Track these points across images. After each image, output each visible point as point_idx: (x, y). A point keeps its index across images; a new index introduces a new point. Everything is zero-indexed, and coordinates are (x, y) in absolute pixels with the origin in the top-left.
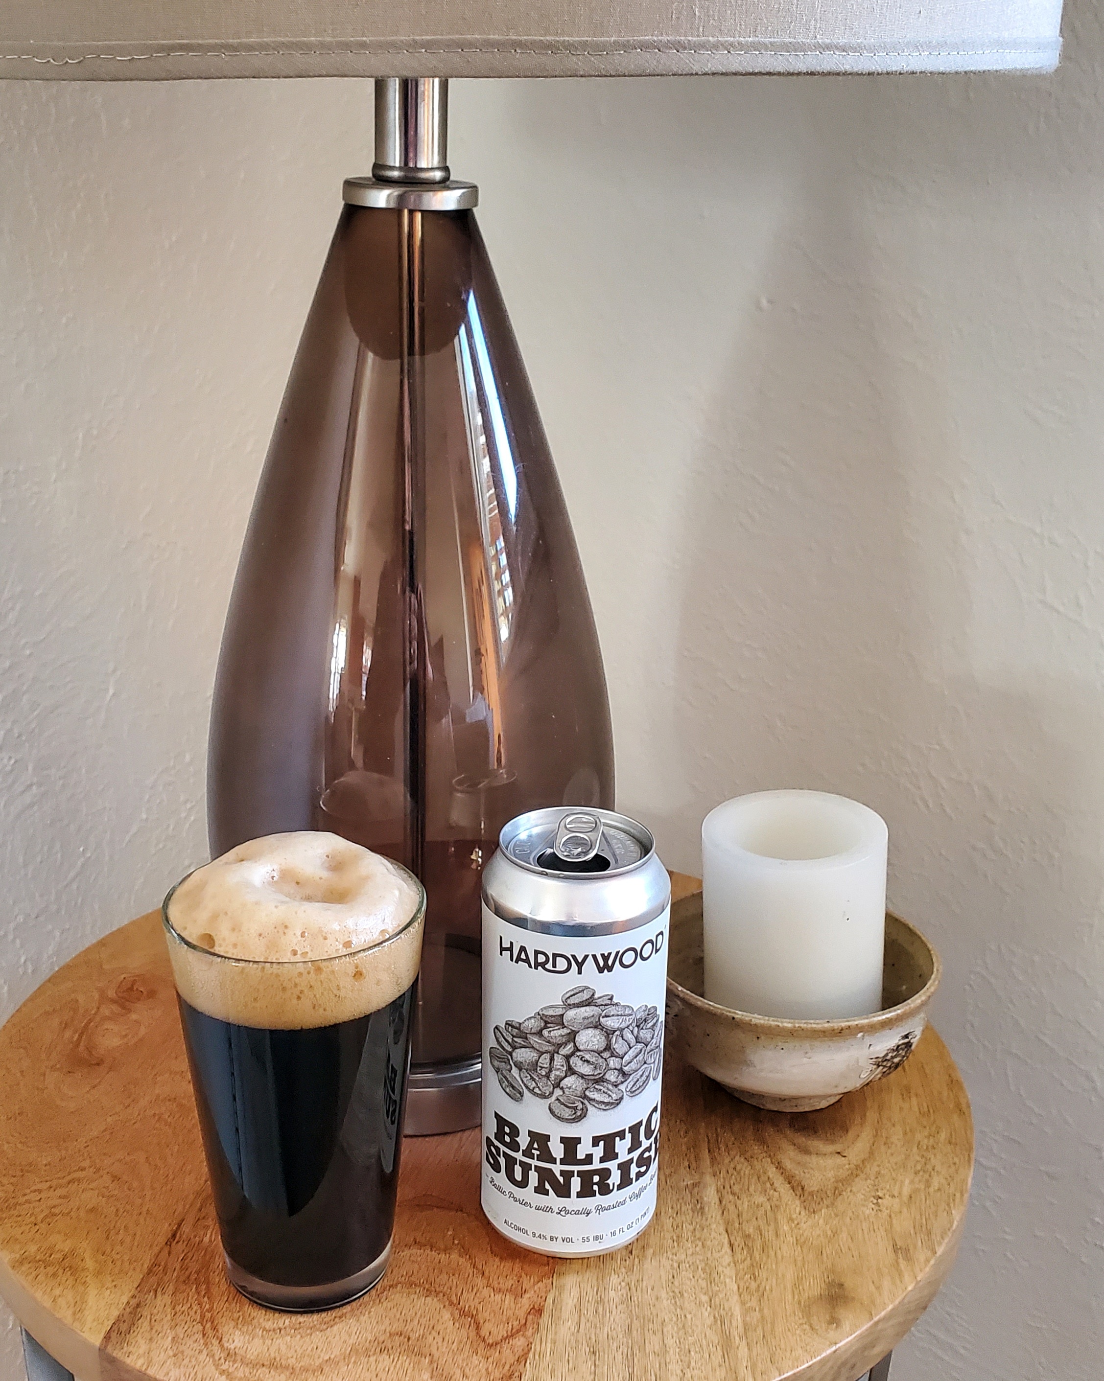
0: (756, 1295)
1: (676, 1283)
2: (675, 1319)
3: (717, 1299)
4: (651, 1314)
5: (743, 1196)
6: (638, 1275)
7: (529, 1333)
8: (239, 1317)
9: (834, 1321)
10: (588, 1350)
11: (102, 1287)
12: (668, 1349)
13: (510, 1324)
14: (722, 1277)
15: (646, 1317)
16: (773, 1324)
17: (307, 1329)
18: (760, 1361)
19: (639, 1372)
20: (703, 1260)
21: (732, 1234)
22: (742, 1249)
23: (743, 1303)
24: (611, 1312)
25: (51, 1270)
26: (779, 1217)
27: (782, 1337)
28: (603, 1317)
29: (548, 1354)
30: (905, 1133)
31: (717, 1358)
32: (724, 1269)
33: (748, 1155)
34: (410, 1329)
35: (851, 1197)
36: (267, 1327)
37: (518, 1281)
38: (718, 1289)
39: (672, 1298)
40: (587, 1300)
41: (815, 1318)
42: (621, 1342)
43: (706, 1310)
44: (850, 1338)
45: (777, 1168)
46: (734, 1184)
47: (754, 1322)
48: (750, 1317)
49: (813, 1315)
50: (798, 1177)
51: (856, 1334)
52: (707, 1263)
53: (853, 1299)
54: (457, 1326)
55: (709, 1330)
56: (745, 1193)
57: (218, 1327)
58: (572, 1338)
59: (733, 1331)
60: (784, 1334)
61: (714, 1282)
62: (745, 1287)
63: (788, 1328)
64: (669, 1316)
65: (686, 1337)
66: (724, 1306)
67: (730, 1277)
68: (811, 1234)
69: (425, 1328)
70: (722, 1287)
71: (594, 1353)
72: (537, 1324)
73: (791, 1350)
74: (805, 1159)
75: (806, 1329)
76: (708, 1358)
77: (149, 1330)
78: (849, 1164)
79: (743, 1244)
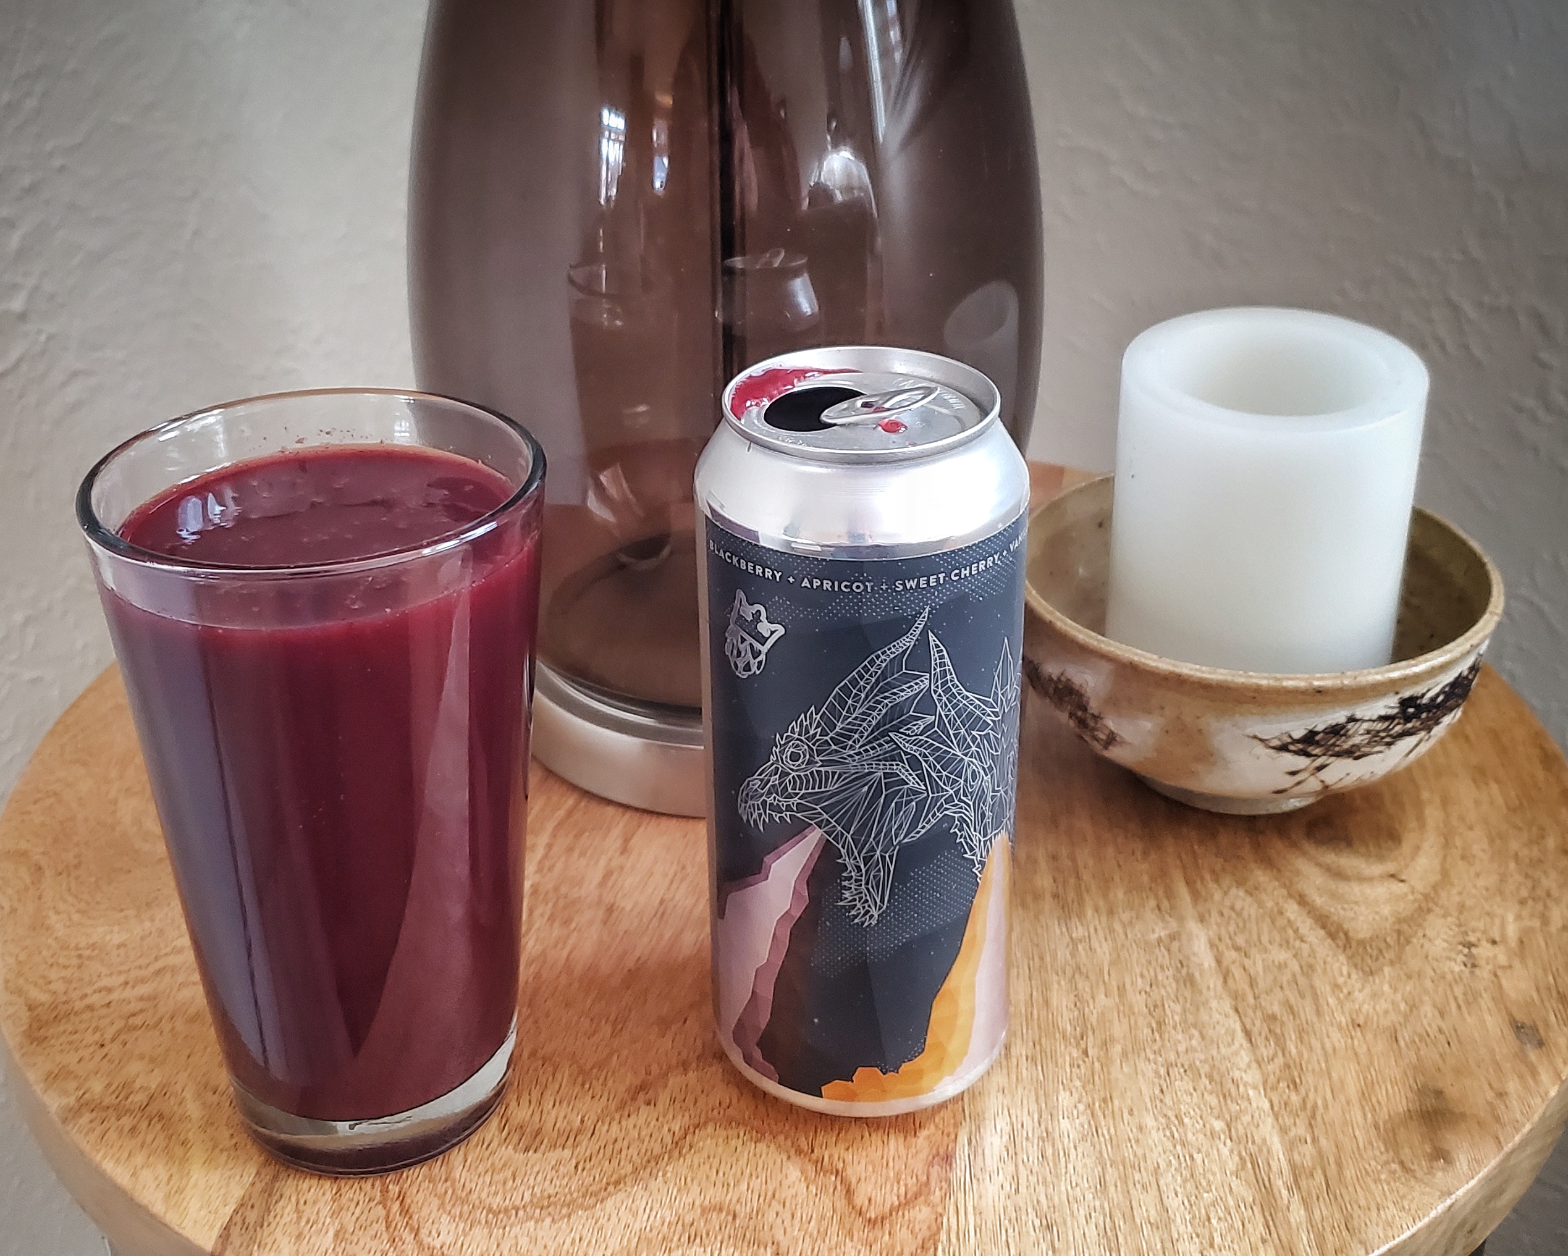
0: (1302, 1115)
1: (1168, 1101)
2: (1174, 1162)
3: (1240, 1127)
4: (1135, 1155)
5: (1254, 952)
6: (1102, 1093)
7: (935, 1197)
8: (446, 1192)
9: (1441, 1155)
10: (1037, 1222)
11: (214, 1149)
12: (1172, 1217)
13: (902, 1183)
14: (1241, 1088)
15: (1128, 1161)
16: (1339, 1165)
17: (562, 1206)
18: (1328, 1229)
20: (1205, 1061)
21: (1245, 1016)
22: (1267, 1038)
23: (1283, 1130)
24: (1067, 1154)
25: (127, 1121)
26: (1317, 983)
27: (1358, 1189)
28: (1055, 1165)
29: (972, 1233)
30: (1491, 841)
31: (1257, 1228)
32: (1243, 1073)
33: (1250, 883)
34: (734, 1200)
35: (1427, 945)
36: (495, 1207)
38: (1238, 1108)
39: (1165, 1126)
40: (1025, 1135)
41: (1407, 1150)
42: (1092, 1205)
43: (1225, 1144)
44: (1472, 1183)
45: (1299, 904)
46: (1235, 934)
47: (1308, 1162)
48: (1299, 1154)
49: (1403, 1148)
50: (1335, 918)
51: (1480, 1175)
52: (1214, 1066)
53: (1463, 1116)
54: (814, 1191)
55: (1234, 1178)
56: (1255, 945)
57: (411, 1211)
58: (1009, 1202)
59: (1275, 1177)
60: (1361, 1181)
61: (1230, 1095)
62: (1282, 1103)
63: (1366, 1170)
64: (1165, 1156)
65: (1200, 1193)
66: (1253, 1136)
67: (1255, 1088)
68: (1374, 1009)
69: (759, 1196)
70: (1246, 1103)
71: (1049, 1227)
72: (948, 1181)
73: (1379, 1210)
74: (1343, 888)
75: (1395, 1170)
76: (1241, 1227)
77: (294, 1220)
78: (1413, 893)
79: (1266, 1030)
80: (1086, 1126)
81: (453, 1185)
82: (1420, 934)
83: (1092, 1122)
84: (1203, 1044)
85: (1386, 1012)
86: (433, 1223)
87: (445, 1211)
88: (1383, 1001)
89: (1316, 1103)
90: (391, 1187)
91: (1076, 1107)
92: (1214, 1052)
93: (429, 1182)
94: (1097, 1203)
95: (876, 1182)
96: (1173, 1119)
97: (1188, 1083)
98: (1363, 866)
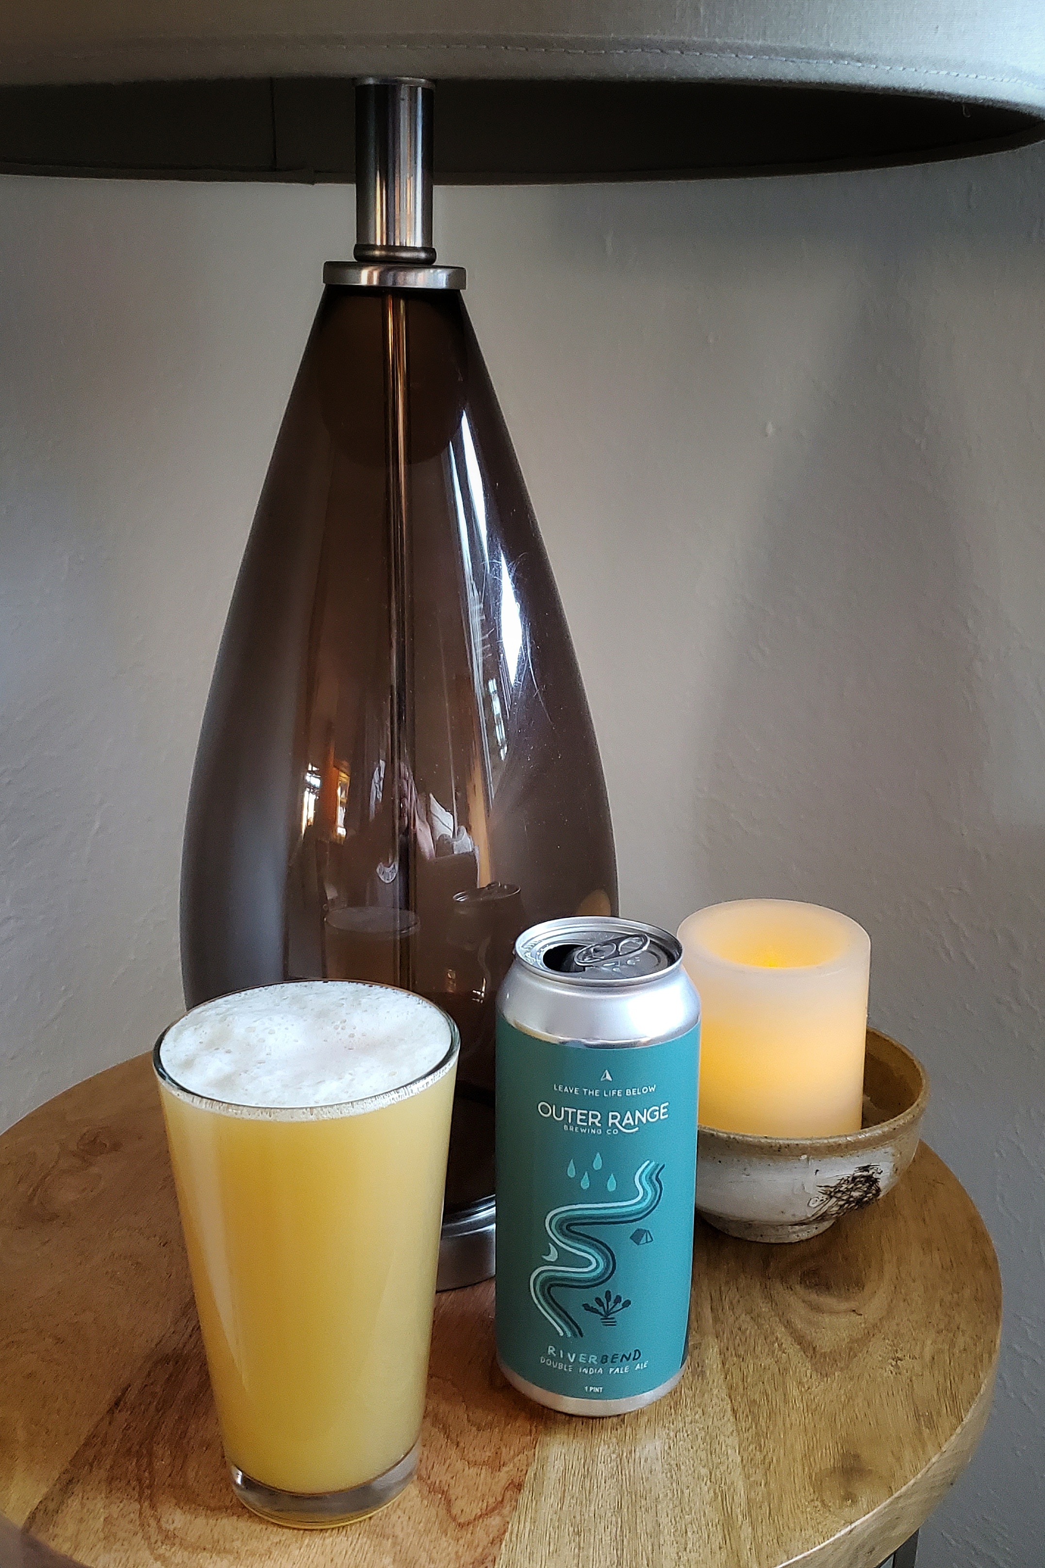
0: (762, 1467)
1: (673, 1454)
2: (670, 1495)
3: (718, 1472)
4: (644, 1487)
5: (749, 1357)
6: (629, 1446)
7: (506, 1511)
9: (850, 1497)
10: (571, 1529)
11: (32, 1461)
12: (663, 1529)
13: (485, 1501)
14: (724, 1448)
15: (639, 1491)
16: (781, 1501)
18: (765, 1542)
19: (628, 1557)
20: (704, 1429)
21: (736, 1401)
22: (747, 1416)
23: (748, 1477)
24: (599, 1487)
26: (789, 1381)
27: (790, 1516)
28: (590, 1493)
29: (527, 1535)
30: (927, 1289)
31: (718, 1540)
32: (727, 1439)
33: (756, 1313)
35: (869, 1358)
36: (212, 1505)
37: (497, 1453)
38: (720, 1460)
40: (573, 1472)
41: (828, 1493)
42: (610, 1520)
43: (706, 1484)
44: (867, 1516)
45: (786, 1327)
46: (739, 1347)
47: (760, 1497)
48: (755, 1492)
49: (825, 1490)
50: (809, 1338)
51: (876, 1511)
53: (870, 1472)
54: (426, 1504)
55: (708, 1506)
56: (751, 1354)
57: (158, 1506)
58: (555, 1515)
59: (736, 1505)
60: (793, 1510)
61: (716, 1452)
62: (750, 1458)
63: (798, 1505)
64: (665, 1490)
65: (683, 1515)
66: (726, 1479)
67: (733, 1448)
68: (824, 1399)
71: (579, 1534)
72: (517, 1501)
73: (801, 1530)
74: (819, 1318)
75: (818, 1505)
76: (707, 1538)
77: (81, 1510)
78: (865, 1323)
79: (748, 1410)
80: (615, 1469)
82: (865, 1350)
85: (832, 1402)
86: (171, 1517)
87: (179, 1507)
88: (831, 1394)
89: (773, 1460)
90: (146, 1489)
91: (611, 1456)
92: (710, 1424)
93: (171, 1488)
94: (614, 1519)
95: (468, 1499)
96: (674, 1466)
97: (688, 1444)
98: (835, 1303)
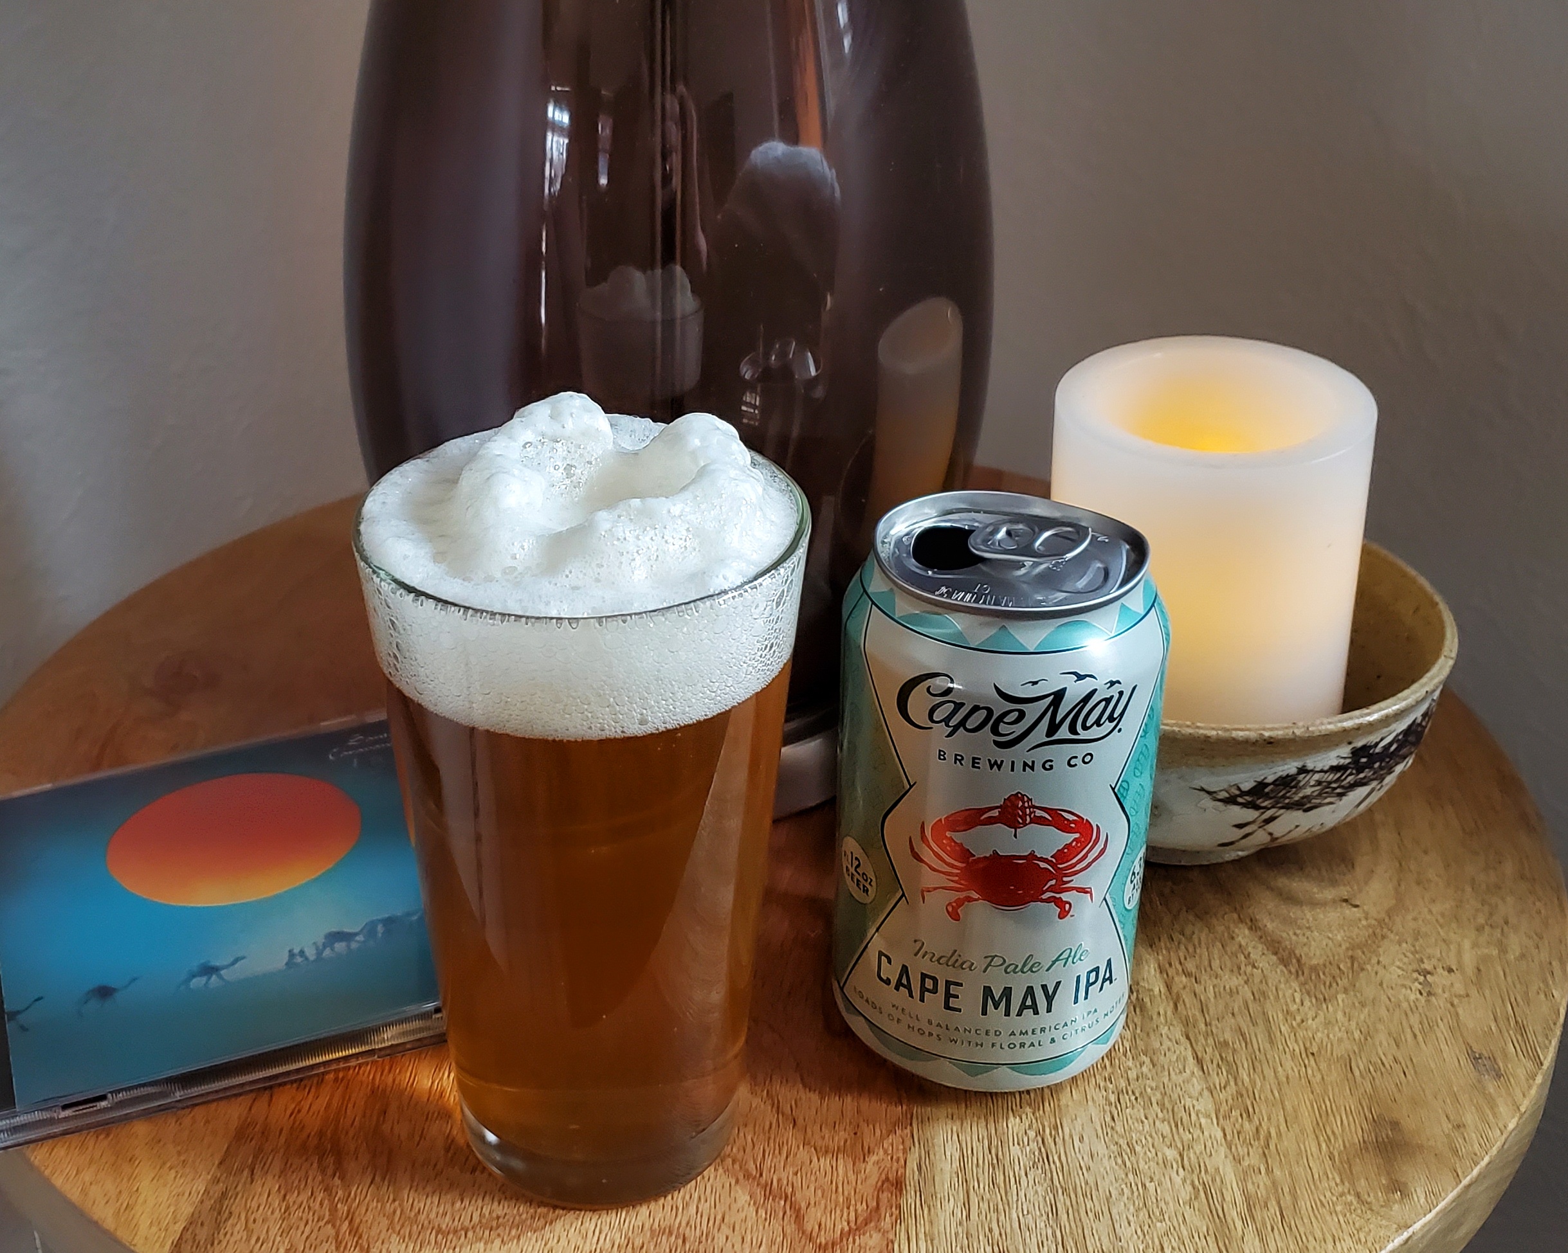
0: (1256, 1145)
1: (1119, 1128)
2: (1126, 1192)
3: (1192, 1155)
4: (1087, 1183)
5: (1204, 977)
6: (1053, 1120)
7: (886, 1224)
8: (395, 1212)
9: (1398, 1187)
11: (162, 1167)
13: (851, 1208)
14: (1193, 1116)
15: (1079, 1189)
16: (1294, 1195)
17: (511, 1228)
20: (1157, 1089)
21: (1197, 1044)
22: (1218, 1066)
23: (1238, 1160)
24: (1018, 1182)
26: (1269, 1010)
27: (1313, 1220)
28: (1007, 1192)
30: (1447, 866)
32: (1195, 1102)
33: (1200, 908)
34: (683, 1224)
35: (1381, 972)
36: (444, 1227)
37: (855, 1134)
38: (1191, 1136)
39: (1116, 1153)
40: (974, 1161)
41: (1363, 1183)
42: (1044, 1233)
43: (1177, 1173)
44: (1429, 1216)
45: (1251, 929)
46: (1186, 959)
47: (1262, 1192)
48: (1253, 1183)
49: (1359, 1179)
50: (1287, 943)
51: (1438, 1209)
52: (1165, 1093)
53: (1421, 1147)
54: (764, 1215)
55: (1188, 1207)
56: (1205, 971)
57: (360, 1231)
58: (960, 1230)
59: (1228, 1206)
60: (1316, 1212)
61: (1182, 1124)
62: (1235, 1132)
63: (1321, 1203)
64: (1118, 1185)
65: (1152, 1221)
66: (1205, 1166)
67: (1208, 1116)
68: (1328, 1037)
69: (709, 1219)
70: (1197, 1133)
72: (899, 1207)
74: (1294, 912)
75: (1351, 1203)
77: (244, 1238)
78: (1366, 919)
79: (1218, 1056)
80: (1036, 1153)
81: (400, 1205)
82: (1374, 960)
83: (1043, 1149)
84: (1154, 1071)
85: (1340, 1040)
86: (383, 1243)
87: (394, 1232)
88: (1337, 1029)
89: (1269, 1133)
90: (339, 1206)
91: (1026, 1133)
92: (1166, 1080)
93: (378, 1202)
94: (1050, 1232)
95: (826, 1207)
96: (1125, 1147)
97: (1139, 1111)
98: (1315, 890)
